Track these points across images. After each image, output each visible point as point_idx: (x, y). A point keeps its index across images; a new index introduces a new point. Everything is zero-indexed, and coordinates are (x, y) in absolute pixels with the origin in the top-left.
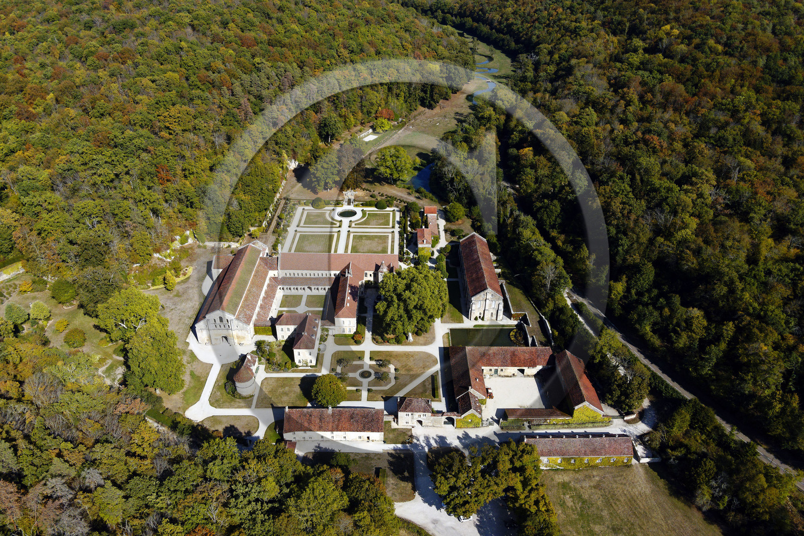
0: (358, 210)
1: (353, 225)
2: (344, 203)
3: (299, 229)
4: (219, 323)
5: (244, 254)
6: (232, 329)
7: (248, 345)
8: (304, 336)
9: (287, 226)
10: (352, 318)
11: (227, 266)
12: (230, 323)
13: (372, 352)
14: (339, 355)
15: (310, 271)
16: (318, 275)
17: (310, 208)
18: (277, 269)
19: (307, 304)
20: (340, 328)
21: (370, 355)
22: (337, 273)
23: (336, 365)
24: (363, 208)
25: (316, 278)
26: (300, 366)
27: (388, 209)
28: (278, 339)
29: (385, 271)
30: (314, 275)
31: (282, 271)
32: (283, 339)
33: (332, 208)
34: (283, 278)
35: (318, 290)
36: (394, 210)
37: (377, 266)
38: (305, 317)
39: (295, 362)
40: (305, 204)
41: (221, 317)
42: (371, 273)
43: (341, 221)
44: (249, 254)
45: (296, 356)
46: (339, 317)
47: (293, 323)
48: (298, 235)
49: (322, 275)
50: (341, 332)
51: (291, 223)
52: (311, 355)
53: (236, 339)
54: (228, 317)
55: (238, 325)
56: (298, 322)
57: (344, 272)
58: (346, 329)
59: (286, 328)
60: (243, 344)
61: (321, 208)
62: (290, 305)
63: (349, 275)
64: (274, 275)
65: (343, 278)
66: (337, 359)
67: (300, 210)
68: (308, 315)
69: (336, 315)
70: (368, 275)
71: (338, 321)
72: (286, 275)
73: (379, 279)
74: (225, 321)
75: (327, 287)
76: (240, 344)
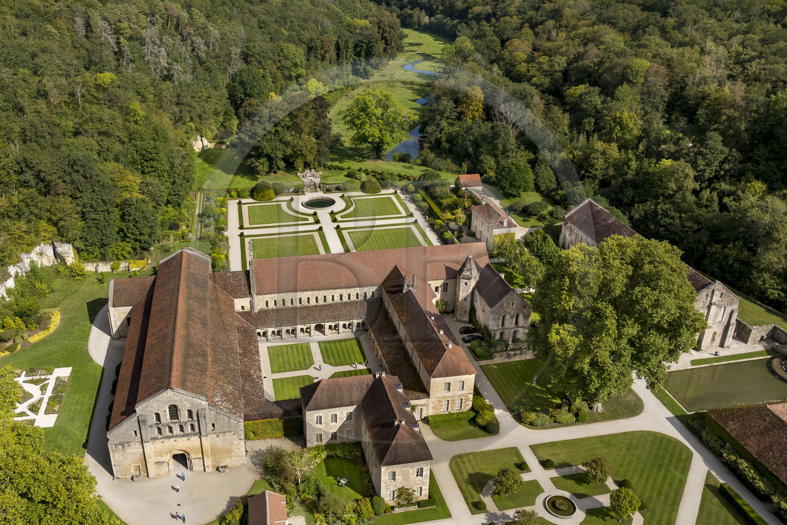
0: (334, 196)
1: (338, 217)
2: (306, 189)
3: (246, 232)
4: (169, 420)
5: (180, 268)
6: (200, 432)
7: (237, 467)
8: (401, 430)
9: (220, 230)
10: (468, 373)
11: (143, 298)
12: (195, 418)
13: (534, 448)
14: (467, 464)
15: (316, 293)
16: (333, 300)
17: (250, 200)
18: (250, 293)
19: (327, 360)
20: (440, 402)
21: (536, 454)
22: (370, 291)
23: (474, 492)
24: (341, 194)
25: (330, 305)
26: (393, 508)
27: (383, 191)
28: (309, 445)
29: (475, 274)
30: (325, 301)
31: (260, 297)
32: (320, 443)
33: (289, 198)
34: (262, 311)
35: (338, 330)
36: (396, 193)
37: (448, 269)
38: (370, 383)
39: (383, 499)
40: (239, 196)
41: (175, 406)
42: (439, 283)
43: (315, 214)
44: (189, 267)
45: (386, 483)
46: (441, 376)
47: (346, 400)
48: (247, 240)
49: (341, 299)
50: (443, 410)
51: (226, 225)
52: (421, 475)
53: (208, 457)
54: (193, 404)
55: (216, 420)
56: (358, 395)
57: (392, 287)
58: (453, 401)
59: (330, 414)
60: (225, 467)
61: (270, 200)
62: (293, 366)
63: (410, 288)
64: (243, 307)
65: (397, 297)
66: (466, 476)
67: (232, 205)
68: (380, 377)
69: (430, 372)
70: (434, 290)
71: (437, 384)
72: (267, 306)
73: (461, 293)
74: (184, 416)
75: (355, 322)
76: (217, 469)
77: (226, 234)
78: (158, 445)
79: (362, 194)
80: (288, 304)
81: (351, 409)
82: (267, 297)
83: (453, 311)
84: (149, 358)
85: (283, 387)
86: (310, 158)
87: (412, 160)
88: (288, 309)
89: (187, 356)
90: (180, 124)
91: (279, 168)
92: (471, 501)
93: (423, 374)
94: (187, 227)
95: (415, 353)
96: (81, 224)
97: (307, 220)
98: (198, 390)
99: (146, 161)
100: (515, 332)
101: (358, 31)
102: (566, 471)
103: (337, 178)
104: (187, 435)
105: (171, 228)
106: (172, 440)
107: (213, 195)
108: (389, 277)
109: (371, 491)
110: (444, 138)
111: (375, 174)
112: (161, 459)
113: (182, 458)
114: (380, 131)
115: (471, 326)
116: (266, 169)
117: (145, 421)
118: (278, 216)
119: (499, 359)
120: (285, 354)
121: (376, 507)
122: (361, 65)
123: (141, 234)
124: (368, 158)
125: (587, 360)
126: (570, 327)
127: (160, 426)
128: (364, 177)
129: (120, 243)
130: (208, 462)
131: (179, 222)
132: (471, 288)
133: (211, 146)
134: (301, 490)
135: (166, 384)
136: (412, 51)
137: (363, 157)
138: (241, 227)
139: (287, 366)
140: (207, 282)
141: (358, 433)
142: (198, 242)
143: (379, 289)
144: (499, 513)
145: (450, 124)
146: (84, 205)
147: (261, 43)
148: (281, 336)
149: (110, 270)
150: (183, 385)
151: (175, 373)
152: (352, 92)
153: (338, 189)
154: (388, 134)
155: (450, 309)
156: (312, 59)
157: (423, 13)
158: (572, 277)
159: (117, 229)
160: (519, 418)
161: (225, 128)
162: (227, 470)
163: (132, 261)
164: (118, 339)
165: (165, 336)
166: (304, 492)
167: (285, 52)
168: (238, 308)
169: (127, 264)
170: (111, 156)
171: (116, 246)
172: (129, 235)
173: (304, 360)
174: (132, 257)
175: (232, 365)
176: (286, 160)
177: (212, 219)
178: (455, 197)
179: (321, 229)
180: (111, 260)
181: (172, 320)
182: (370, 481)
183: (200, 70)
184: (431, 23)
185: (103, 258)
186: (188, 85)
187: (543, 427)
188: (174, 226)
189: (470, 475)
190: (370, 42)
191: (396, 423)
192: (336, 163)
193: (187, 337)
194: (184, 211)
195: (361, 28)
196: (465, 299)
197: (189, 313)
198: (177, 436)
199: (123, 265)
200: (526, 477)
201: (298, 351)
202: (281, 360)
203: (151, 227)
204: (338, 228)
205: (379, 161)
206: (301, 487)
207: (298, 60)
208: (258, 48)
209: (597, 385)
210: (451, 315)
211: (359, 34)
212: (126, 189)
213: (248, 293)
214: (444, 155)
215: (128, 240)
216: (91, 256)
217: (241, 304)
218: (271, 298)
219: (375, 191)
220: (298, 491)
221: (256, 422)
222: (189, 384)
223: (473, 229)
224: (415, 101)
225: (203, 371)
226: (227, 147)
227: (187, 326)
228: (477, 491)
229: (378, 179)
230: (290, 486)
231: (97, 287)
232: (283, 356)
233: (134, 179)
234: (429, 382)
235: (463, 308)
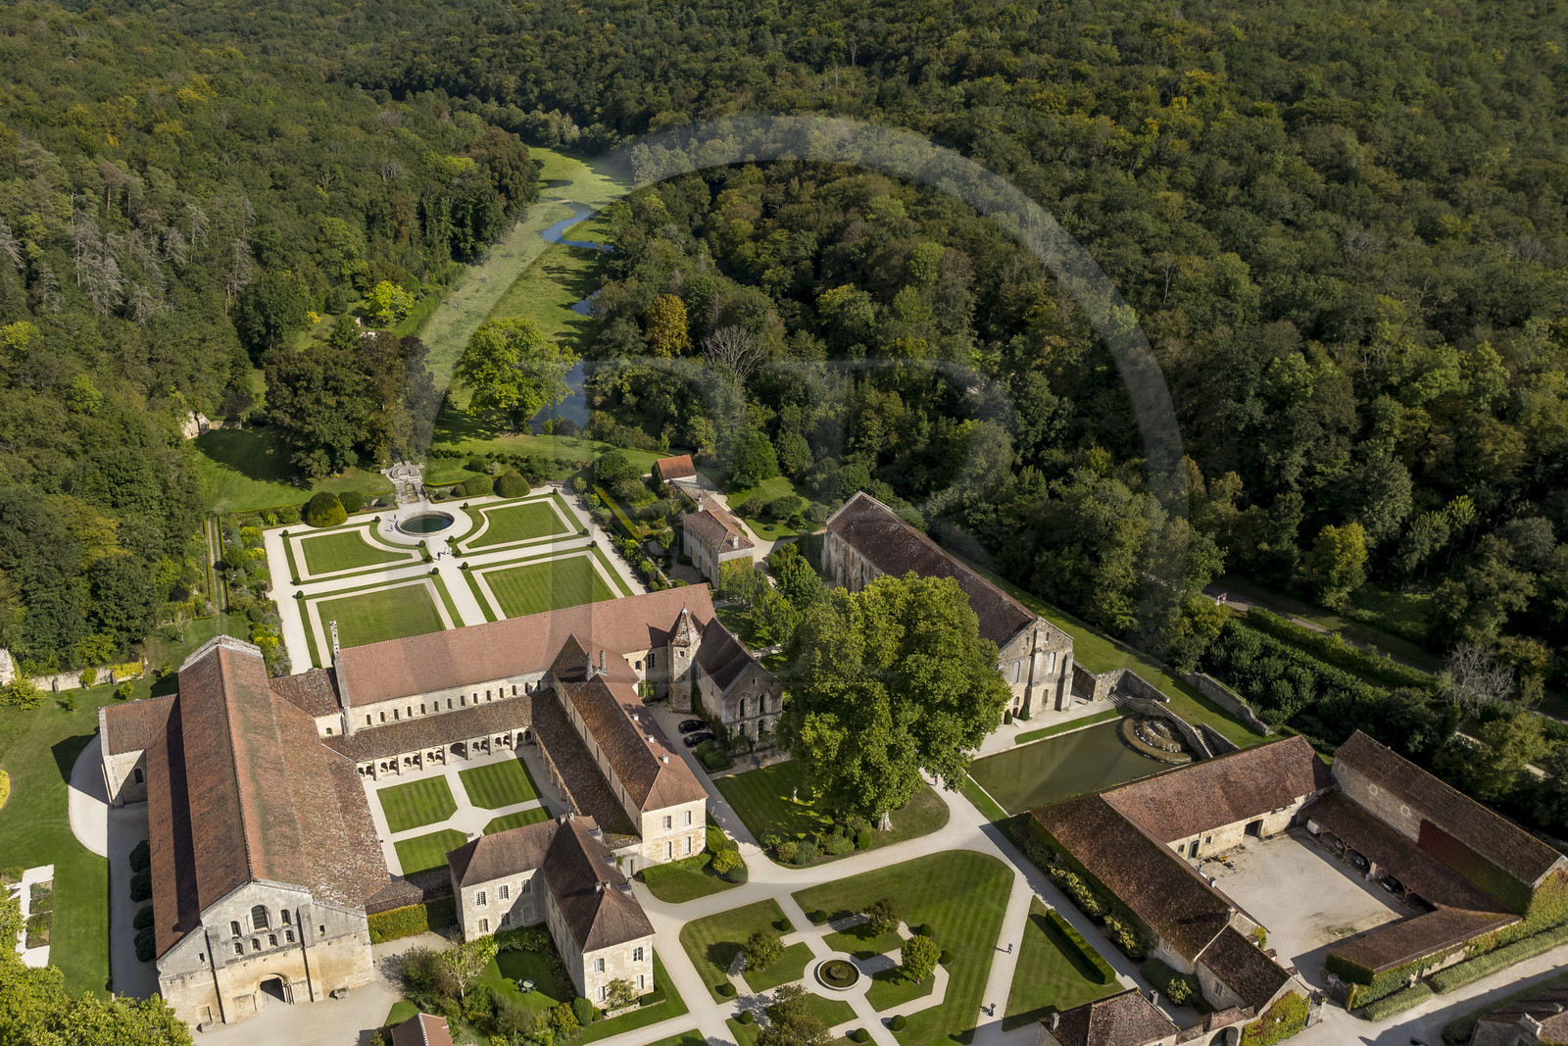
0: (451, 507)
1: (462, 547)
2: (399, 498)
3: (307, 590)
4: (253, 930)
5: (222, 679)
6: (303, 942)
7: (361, 989)
8: (606, 897)
9: (261, 588)
10: (695, 798)
11: (160, 733)
12: (294, 921)
13: (799, 896)
14: (705, 933)
15: (448, 693)
16: (476, 701)
17: (303, 527)
18: (340, 706)
19: (477, 801)
20: (658, 846)
21: (801, 905)
22: (534, 679)
23: (717, 972)
24: (461, 503)
25: (472, 710)
26: (604, 1012)
27: (534, 492)
28: (469, 938)
29: (694, 637)
30: (463, 703)
31: (357, 710)
32: (485, 933)
33: (371, 517)
34: (361, 733)
35: (488, 749)
36: (555, 492)
37: (652, 630)
38: (553, 833)
39: (589, 1001)
40: (282, 520)
41: (262, 907)
42: (641, 655)
43: (422, 545)
44: (235, 675)
45: (591, 977)
46: (656, 807)
47: (520, 863)
48: (312, 607)
49: (489, 698)
50: (663, 859)
51: (269, 579)
52: (641, 958)
53: (316, 978)
54: (290, 900)
55: (326, 921)
56: (536, 854)
57: (569, 670)
58: (677, 842)
59: (497, 887)
60: (344, 990)
61: (338, 523)
62: (423, 817)
63: (598, 672)
64: (329, 730)
65: (580, 686)
66: (704, 950)
67: (272, 539)
68: (567, 822)
69: (640, 804)
70: (633, 667)
71: (651, 820)
72: (369, 722)
73: (676, 668)
74: (276, 921)
75: (515, 732)
76: (332, 995)
77: (271, 596)
78: (238, 970)
79: (498, 499)
80: (404, 716)
81: (529, 875)
82: (369, 709)
83: (667, 696)
84: (203, 839)
85: (413, 853)
86: (401, 442)
87: (577, 433)
88: (404, 724)
89: (265, 827)
90: (157, 400)
91: (347, 464)
92: (713, 985)
93: (629, 806)
94: (201, 590)
95: (615, 776)
96: (20, 611)
97: (409, 556)
98: (294, 878)
99: (118, 484)
100: (761, 723)
101: (456, 181)
102: (845, 923)
103: (451, 473)
104: (282, 949)
105: (173, 597)
106: (260, 959)
107: (234, 523)
108: (562, 654)
109: (567, 989)
110: (627, 387)
111: (516, 461)
112: (243, 992)
113: (274, 987)
114: (520, 387)
115: (695, 717)
116: (325, 469)
117: (217, 936)
118: (356, 554)
119: (742, 767)
120: (408, 798)
121: (580, 1013)
122: (466, 241)
123: (129, 618)
124: (501, 429)
125: (857, 762)
126: (831, 718)
127: (240, 941)
128: (498, 469)
129: (92, 636)
130: (317, 985)
131: (186, 585)
132: (691, 658)
133: (215, 426)
134: (467, 1006)
135: (244, 875)
136: (555, 199)
137: (494, 431)
138: (296, 582)
139: (414, 817)
140: (268, 697)
141: (541, 908)
142: (226, 618)
143: (548, 677)
144: (754, 996)
145: (634, 361)
146: (26, 579)
147: (284, 223)
148: (397, 769)
149: (78, 686)
150: (271, 873)
151: (254, 857)
152: (456, 294)
153: (455, 494)
154: (533, 393)
155: (662, 694)
156: (377, 237)
157: (568, 119)
158: (825, 649)
159: (85, 614)
160: (773, 854)
161: (235, 389)
162: (347, 994)
163: (117, 666)
164: (121, 807)
165: (222, 799)
166: (471, 1009)
167: (329, 233)
168: (323, 733)
169: (108, 672)
170: (56, 482)
171: (86, 642)
172: (108, 621)
173: (441, 805)
174: (116, 660)
175: (334, 831)
176: (358, 447)
177: (242, 571)
178: (654, 498)
179: (435, 572)
180: (79, 668)
181: (228, 770)
182: (567, 978)
183: (180, 289)
184: (583, 139)
185: (66, 666)
186: (165, 324)
187: (810, 863)
188: (178, 594)
189: (711, 948)
190: (480, 201)
191: (598, 888)
192: (447, 446)
193: (258, 794)
194: (191, 562)
195: (461, 176)
196: (683, 678)
197: (253, 753)
198: (267, 953)
199: (101, 675)
200: (788, 940)
201: (427, 791)
202: (403, 810)
203: (146, 604)
204: (464, 567)
205: (521, 436)
206: (467, 1002)
207: (353, 248)
208: (279, 234)
209: (873, 796)
210: (664, 703)
211: (459, 186)
212: (95, 542)
213: (336, 705)
214: (630, 418)
215: (106, 629)
216: (42, 664)
217: (327, 724)
218: (372, 710)
219: (521, 492)
220: (462, 1007)
221: (382, 914)
222: (278, 870)
223: (687, 552)
224: (569, 306)
225: (295, 846)
226: (245, 425)
227: (254, 778)
228: (721, 969)
229: (523, 472)
230: (451, 1004)
231: (61, 718)
232: (405, 801)
233: (106, 522)
234: (639, 819)
235: (680, 691)
